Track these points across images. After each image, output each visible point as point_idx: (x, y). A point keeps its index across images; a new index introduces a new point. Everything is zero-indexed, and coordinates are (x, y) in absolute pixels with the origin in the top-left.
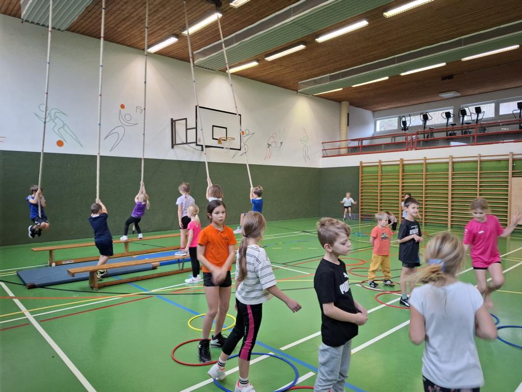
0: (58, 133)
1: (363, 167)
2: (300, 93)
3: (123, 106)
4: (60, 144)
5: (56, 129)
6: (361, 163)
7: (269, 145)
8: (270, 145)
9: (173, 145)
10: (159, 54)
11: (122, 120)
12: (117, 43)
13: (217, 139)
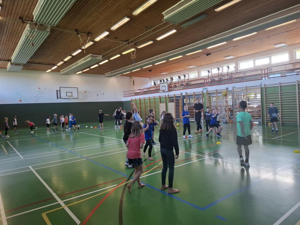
0: (20, 98)
1: (132, 101)
2: (105, 77)
3: (39, 88)
4: (20, 101)
6: (131, 99)
7: (98, 95)
9: (58, 98)
11: (39, 92)
12: (37, 70)
13: (68, 96)
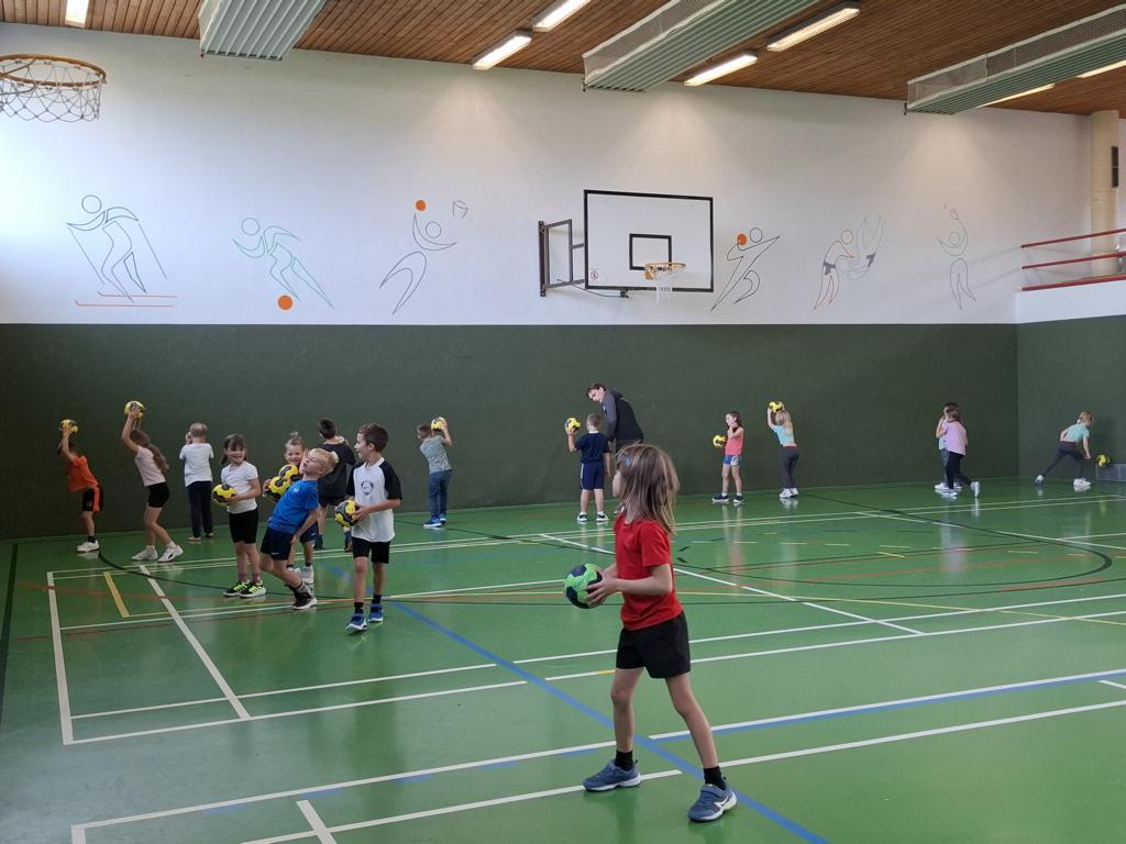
0: (281, 280)
2: (914, 110)
3: (421, 206)
4: (285, 303)
5: (276, 272)
7: (829, 267)
8: (834, 266)
9: (544, 287)
10: (506, 66)
11: (418, 237)
12: (407, 57)
13: (642, 269)
